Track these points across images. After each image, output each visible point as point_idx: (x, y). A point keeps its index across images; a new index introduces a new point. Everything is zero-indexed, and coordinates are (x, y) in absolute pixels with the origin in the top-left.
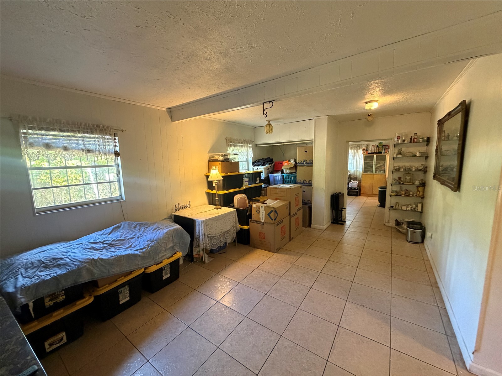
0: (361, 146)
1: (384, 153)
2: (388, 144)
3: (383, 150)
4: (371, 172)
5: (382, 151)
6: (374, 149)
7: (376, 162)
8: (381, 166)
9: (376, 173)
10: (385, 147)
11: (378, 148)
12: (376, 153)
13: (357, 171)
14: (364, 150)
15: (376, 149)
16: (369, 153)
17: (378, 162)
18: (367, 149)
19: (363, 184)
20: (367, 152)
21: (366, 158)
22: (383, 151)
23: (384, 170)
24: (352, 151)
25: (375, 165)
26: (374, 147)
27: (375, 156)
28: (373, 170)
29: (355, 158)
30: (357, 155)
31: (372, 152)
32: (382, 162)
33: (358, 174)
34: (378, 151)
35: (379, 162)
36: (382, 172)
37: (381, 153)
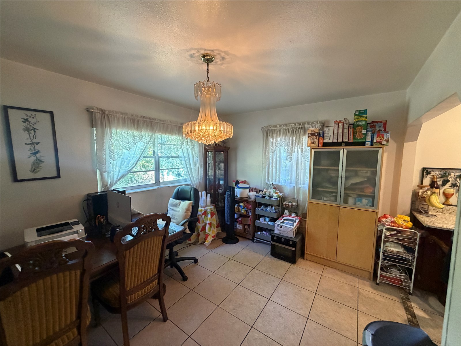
0: (306, 126)
1: (372, 144)
2: (384, 120)
3: (369, 135)
4: (333, 198)
5: (365, 138)
6: (340, 131)
7: (346, 170)
8: (361, 183)
9: (346, 201)
10: (375, 126)
11: (351, 130)
12: (348, 144)
13: (299, 189)
14: (313, 134)
15: (346, 131)
16: (325, 145)
17: (352, 171)
18: (321, 133)
19: (310, 227)
20: (321, 141)
21: (317, 157)
22: (369, 139)
23: (373, 198)
24: (287, 138)
25: (343, 179)
26: (341, 126)
27: (343, 153)
28: (337, 193)
29: (294, 155)
30: (297, 149)
31: (335, 141)
32: (365, 172)
33: (301, 198)
34: (354, 138)
35: (356, 171)
36: (365, 201)
37: (363, 144)
